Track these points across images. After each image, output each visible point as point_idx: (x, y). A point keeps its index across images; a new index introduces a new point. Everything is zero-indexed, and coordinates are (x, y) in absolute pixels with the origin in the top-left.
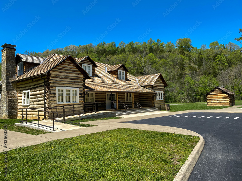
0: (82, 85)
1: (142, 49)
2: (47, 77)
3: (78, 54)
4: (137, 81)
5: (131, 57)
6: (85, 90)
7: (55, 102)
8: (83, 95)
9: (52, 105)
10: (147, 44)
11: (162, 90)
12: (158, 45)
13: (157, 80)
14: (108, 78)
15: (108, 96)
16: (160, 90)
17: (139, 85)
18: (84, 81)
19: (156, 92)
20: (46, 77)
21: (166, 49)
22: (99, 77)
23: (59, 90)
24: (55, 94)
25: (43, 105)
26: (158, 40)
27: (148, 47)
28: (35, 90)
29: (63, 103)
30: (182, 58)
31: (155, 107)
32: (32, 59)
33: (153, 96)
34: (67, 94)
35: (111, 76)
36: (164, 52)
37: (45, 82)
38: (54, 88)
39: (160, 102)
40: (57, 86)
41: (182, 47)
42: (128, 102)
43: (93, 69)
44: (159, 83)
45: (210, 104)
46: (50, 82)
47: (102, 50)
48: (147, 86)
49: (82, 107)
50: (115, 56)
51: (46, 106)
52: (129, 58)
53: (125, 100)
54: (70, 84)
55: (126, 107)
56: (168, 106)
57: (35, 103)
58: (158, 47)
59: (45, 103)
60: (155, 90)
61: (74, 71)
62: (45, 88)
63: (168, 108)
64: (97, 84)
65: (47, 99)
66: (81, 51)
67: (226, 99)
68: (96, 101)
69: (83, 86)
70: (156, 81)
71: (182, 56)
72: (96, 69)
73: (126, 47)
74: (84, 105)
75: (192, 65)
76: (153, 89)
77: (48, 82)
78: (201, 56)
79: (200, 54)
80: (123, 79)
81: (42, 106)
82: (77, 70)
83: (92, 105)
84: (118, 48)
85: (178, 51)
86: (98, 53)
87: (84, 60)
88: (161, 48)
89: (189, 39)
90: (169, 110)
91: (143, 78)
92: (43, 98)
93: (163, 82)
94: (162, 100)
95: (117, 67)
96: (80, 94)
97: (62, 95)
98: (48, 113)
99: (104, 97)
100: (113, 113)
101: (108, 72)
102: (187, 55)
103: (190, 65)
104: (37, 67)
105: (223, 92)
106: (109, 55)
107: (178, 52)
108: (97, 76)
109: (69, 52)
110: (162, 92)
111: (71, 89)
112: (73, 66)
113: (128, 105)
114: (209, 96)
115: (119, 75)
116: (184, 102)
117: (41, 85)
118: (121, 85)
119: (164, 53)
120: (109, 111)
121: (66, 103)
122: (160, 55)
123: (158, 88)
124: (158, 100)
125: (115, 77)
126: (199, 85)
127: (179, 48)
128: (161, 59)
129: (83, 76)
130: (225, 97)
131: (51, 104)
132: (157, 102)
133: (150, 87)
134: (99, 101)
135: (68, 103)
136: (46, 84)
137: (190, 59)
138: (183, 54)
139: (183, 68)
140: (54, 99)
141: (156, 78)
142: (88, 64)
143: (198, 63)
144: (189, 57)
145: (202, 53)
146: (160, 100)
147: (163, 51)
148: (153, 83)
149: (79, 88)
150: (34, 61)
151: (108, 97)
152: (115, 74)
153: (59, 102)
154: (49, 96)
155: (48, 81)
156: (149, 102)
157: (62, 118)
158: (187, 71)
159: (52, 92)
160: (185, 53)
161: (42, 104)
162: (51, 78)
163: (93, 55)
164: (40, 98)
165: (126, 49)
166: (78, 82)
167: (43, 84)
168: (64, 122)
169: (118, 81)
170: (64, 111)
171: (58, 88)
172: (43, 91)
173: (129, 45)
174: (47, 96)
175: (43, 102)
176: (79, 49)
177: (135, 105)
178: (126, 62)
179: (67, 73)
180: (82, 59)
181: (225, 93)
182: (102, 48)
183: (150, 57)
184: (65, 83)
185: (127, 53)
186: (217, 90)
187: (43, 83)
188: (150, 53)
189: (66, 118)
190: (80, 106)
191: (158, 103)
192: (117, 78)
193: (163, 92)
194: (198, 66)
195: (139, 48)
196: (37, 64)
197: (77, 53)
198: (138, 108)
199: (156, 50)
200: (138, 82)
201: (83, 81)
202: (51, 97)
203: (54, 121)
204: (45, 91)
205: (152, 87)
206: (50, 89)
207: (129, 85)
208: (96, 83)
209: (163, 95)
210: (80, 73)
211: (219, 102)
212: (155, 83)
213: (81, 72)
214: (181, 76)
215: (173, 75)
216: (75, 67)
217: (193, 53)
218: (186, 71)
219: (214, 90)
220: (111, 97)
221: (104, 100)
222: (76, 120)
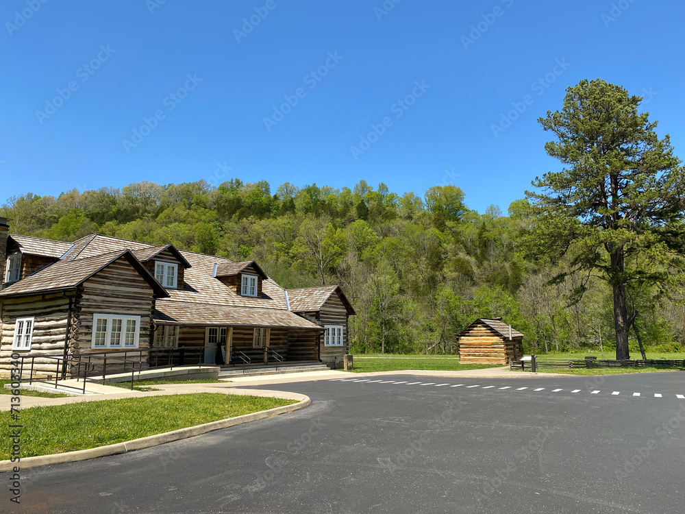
0: (149, 311)
1: (340, 207)
2: (77, 293)
3: (161, 209)
4: (288, 299)
5: (307, 224)
6: (155, 320)
7: (87, 345)
8: (150, 332)
9: (82, 351)
10: (353, 193)
11: (342, 322)
12: (380, 198)
13: (328, 299)
14: (215, 292)
15: (210, 334)
16: (337, 323)
17: (290, 310)
18: (154, 302)
19: (326, 327)
20: (74, 293)
21: (400, 210)
22: (194, 290)
23: (99, 320)
24: (89, 327)
25: (63, 350)
26: (380, 187)
27: (354, 201)
28: (47, 318)
29: (106, 346)
30: (438, 237)
31: (321, 361)
32: (43, 247)
33: (317, 335)
34: (114, 329)
35: (223, 287)
36: (395, 218)
37: (70, 304)
38: (88, 317)
39: (335, 351)
40: (95, 312)
41: (439, 208)
42: (258, 349)
43: (181, 272)
44: (334, 307)
45: (464, 359)
46: (81, 303)
47: (230, 201)
48: (306, 312)
49: (144, 356)
50: (264, 222)
51: (69, 352)
52: (302, 228)
53: (252, 344)
54: (123, 307)
55: (247, 359)
56: (350, 358)
57: (45, 345)
58: (380, 205)
59: (67, 347)
60: (322, 322)
61: (134, 281)
62: (71, 315)
63: (350, 364)
64: (184, 306)
65: (73, 338)
66: (171, 199)
67: (498, 348)
68: (180, 345)
69: (150, 313)
70: (326, 303)
71: (437, 231)
72: (187, 272)
73: (297, 197)
74: (150, 352)
75: (462, 255)
76: (319, 320)
77: (78, 304)
78: (486, 234)
79: (484, 228)
80: (252, 295)
81: (60, 352)
82: (142, 279)
83: (166, 354)
84: (276, 198)
85: (430, 218)
86: (218, 209)
87: (160, 254)
88: (387, 208)
89: (459, 190)
90: (350, 369)
91: (300, 294)
92: (63, 336)
93: (344, 305)
94: (339, 345)
95: (240, 266)
96: (143, 329)
97: (105, 329)
98: (72, 366)
99: (202, 336)
100: (210, 371)
101: (219, 278)
102: (450, 229)
103: (457, 256)
104: (54, 266)
105: (492, 332)
106: (250, 218)
107: (428, 221)
108: (187, 288)
109: (137, 200)
110: (341, 327)
111: (125, 319)
112: (134, 271)
113: (250, 356)
114: (464, 340)
115: (242, 286)
116: (432, 352)
117: (62, 308)
118: (242, 310)
119: (392, 221)
120: (202, 367)
121: (112, 348)
122: (383, 225)
123: (331, 318)
124: (331, 344)
125: (233, 290)
126: (471, 310)
127: (434, 209)
128: (385, 235)
129: (151, 291)
130: (497, 344)
131: (80, 348)
132: (326, 351)
133: (313, 316)
134: (186, 345)
135: (116, 347)
136: (73, 306)
137: (458, 241)
138: (440, 225)
139: (438, 263)
140: (88, 338)
141: (328, 294)
142: (170, 261)
143: (479, 251)
144: (456, 234)
145: (488, 227)
146: (336, 344)
147: (392, 216)
148: (318, 307)
149: (142, 316)
150: (48, 253)
151: (210, 337)
152: (232, 283)
153: (97, 344)
154: (77, 331)
155: (77, 302)
156: (309, 350)
157: (101, 377)
158: (449, 272)
159: (83, 324)
160: (447, 223)
161: (61, 348)
162: (85, 296)
163: (205, 215)
164: (56, 335)
165: (297, 203)
166: (140, 304)
167: (67, 307)
168: (104, 382)
169: (238, 300)
170: (105, 364)
171: (96, 317)
172: (66, 321)
173: (305, 193)
174: (73, 333)
175: (62, 344)
176: (166, 193)
177: (270, 356)
178: (294, 237)
179: (120, 285)
180: (159, 250)
181: (496, 334)
182: (231, 196)
183: (356, 228)
184: (114, 307)
185: (299, 214)
186: (480, 327)
187: (65, 305)
188: (360, 217)
189: (107, 377)
190: (139, 353)
191: (328, 353)
192: (238, 292)
193: (345, 328)
194: (476, 259)
195: (329, 205)
196: (55, 260)
197: (158, 203)
198: (275, 363)
199: (375, 211)
200: (289, 302)
201: (151, 302)
202: (81, 333)
203: (85, 382)
204: (69, 322)
205: (316, 315)
206: (81, 317)
207: (262, 311)
208: (183, 304)
209: (344, 334)
210: (147, 285)
211: (484, 356)
212: (323, 306)
213: (149, 284)
214: (432, 282)
215: (414, 279)
216: (137, 273)
217: (466, 226)
218: (445, 270)
219: (474, 327)
220: (219, 336)
221: (201, 342)
222: (127, 382)
